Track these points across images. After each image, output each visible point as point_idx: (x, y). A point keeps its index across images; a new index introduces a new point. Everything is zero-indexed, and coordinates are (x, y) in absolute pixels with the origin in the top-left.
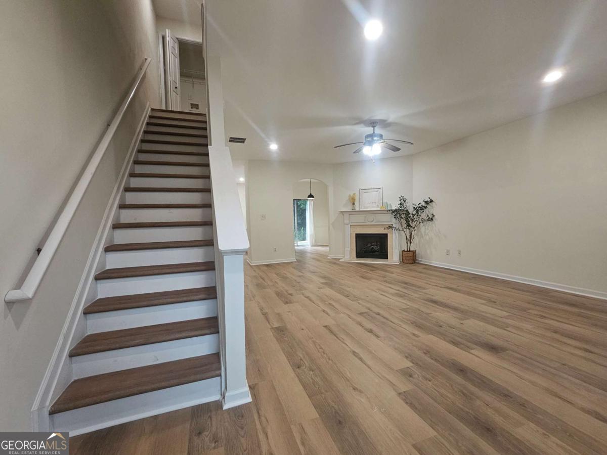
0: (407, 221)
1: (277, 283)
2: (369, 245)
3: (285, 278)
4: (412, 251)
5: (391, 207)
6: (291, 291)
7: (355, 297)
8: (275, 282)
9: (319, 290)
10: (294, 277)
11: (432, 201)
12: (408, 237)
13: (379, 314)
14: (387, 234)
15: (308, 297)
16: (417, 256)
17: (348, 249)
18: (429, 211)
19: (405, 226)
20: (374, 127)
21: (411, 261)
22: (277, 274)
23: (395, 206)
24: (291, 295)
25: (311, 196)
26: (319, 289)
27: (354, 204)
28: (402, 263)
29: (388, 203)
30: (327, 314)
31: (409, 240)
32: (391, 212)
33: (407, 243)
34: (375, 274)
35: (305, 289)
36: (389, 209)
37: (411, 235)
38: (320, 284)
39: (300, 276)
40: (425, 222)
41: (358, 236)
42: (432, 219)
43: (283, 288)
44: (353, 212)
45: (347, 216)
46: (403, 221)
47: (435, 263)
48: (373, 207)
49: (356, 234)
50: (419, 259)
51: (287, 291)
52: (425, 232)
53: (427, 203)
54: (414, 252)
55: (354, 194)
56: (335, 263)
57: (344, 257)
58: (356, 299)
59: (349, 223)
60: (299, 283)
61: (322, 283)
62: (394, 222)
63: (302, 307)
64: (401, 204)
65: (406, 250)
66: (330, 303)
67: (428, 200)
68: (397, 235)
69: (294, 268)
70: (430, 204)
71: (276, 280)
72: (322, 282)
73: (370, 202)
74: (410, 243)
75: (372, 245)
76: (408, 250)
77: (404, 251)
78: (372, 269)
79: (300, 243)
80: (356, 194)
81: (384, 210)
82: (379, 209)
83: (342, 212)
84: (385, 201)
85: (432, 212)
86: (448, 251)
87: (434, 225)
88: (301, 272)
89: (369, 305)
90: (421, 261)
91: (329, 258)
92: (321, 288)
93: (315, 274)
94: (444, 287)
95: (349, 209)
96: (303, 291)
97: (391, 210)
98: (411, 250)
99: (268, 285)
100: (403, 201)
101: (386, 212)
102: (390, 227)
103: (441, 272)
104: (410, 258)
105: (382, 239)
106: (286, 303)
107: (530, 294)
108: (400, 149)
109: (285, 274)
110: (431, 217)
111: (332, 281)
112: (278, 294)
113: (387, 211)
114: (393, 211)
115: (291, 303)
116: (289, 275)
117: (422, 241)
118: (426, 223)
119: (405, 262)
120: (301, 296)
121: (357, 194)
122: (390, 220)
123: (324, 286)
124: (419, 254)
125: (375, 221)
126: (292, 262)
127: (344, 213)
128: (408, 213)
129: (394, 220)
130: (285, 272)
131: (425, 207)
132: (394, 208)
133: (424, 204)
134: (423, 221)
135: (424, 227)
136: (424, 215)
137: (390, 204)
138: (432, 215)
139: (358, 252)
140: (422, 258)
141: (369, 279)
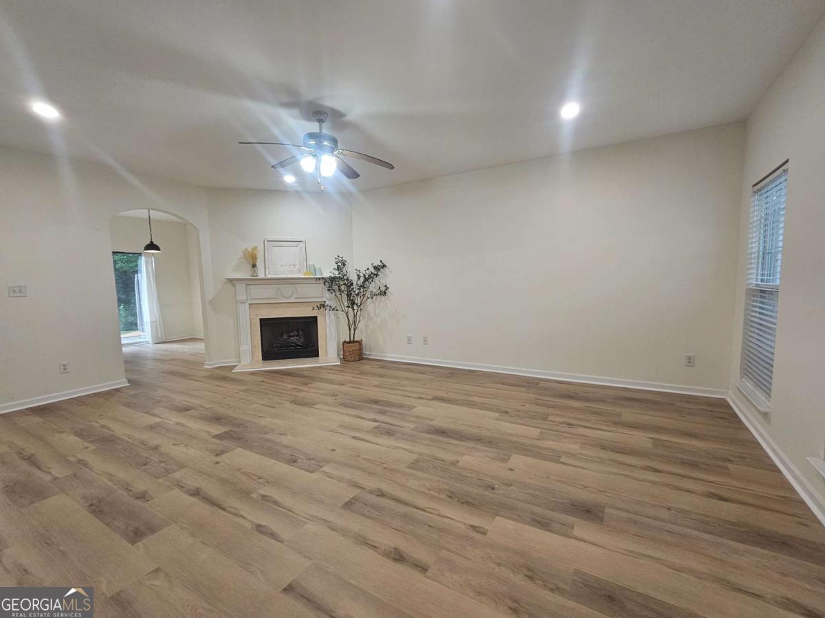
0: (349, 295)
1: (85, 464)
2: (285, 336)
3: (106, 442)
4: (357, 342)
5: (321, 273)
6: (142, 484)
7: (310, 459)
8: (80, 461)
9: (218, 459)
10: (137, 435)
11: (384, 266)
12: (351, 322)
13: (382, 494)
14: (316, 317)
15: (196, 493)
16: (364, 349)
17: (246, 348)
18: (379, 281)
19: (346, 304)
20: (320, 121)
21: (357, 357)
22: (79, 434)
23: (328, 271)
24: (143, 496)
25: (152, 246)
26: (217, 455)
27: (254, 266)
28: (344, 362)
29: (316, 267)
30: (273, 535)
31: (353, 325)
32: (322, 281)
33: (350, 330)
34: (313, 390)
35: (181, 466)
36: (318, 276)
37: (355, 316)
38: (215, 441)
39: (152, 428)
40: (375, 297)
41: (264, 322)
42: (385, 293)
43: (110, 476)
44: (254, 281)
45: (241, 287)
46: (345, 297)
47: (391, 356)
48: (291, 272)
49: (261, 320)
50: (367, 353)
51: (127, 488)
52: (375, 312)
53: (376, 268)
54: (360, 342)
55: (255, 248)
56: (224, 378)
57: (240, 362)
58: (315, 463)
59: (247, 300)
60: (156, 448)
61: (217, 437)
62: (328, 298)
63: (193, 535)
64: (338, 268)
65: (348, 340)
66: (264, 497)
67: (380, 264)
68: (333, 317)
69: (128, 405)
70: (381, 270)
71: (80, 456)
72: (217, 432)
73: (283, 264)
74: (355, 330)
75: (291, 336)
76: (352, 340)
77: (345, 342)
78: (304, 380)
79: (126, 337)
80: (259, 248)
81: (311, 278)
82: (301, 276)
83: (231, 281)
84: (310, 263)
85: (384, 282)
86: (409, 338)
87: (387, 301)
88: (153, 415)
89: (348, 474)
90: (370, 355)
91: (205, 367)
92: (222, 452)
93: (191, 412)
94: (433, 399)
95: (246, 274)
96: (177, 475)
97: (323, 278)
98: (355, 340)
99: (56, 479)
100: (341, 265)
101: (315, 281)
102: (323, 306)
103: (405, 370)
104: (354, 352)
105: (307, 327)
106: (136, 536)
107: (524, 389)
108: (359, 176)
109: (108, 428)
110: (384, 289)
111: (239, 426)
112: (98, 508)
113: (317, 279)
114: (325, 280)
115: (153, 530)
116: (119, 430)
117: (371, 326)
118: (376, 299)
119: (349, 358)
120: (176, 492)
121: (261, 247)
122: (321, 294)
123: (225, 443)
124: (366, 345)
125: (295, 296)
126: (117, 390)
127: (234, 283)
128: (350, 285)
129: (327, 294)
130: (102, 422)
131: (375, 275)
132: (327, 274)
133: (372, 269)
134: (373, 295)
135: (372, 304)
136: (373, 287)
137: (320, 268)
138: (386, 286)
139: (264, 350)
140: (370, 350)
141: (309, 404)
